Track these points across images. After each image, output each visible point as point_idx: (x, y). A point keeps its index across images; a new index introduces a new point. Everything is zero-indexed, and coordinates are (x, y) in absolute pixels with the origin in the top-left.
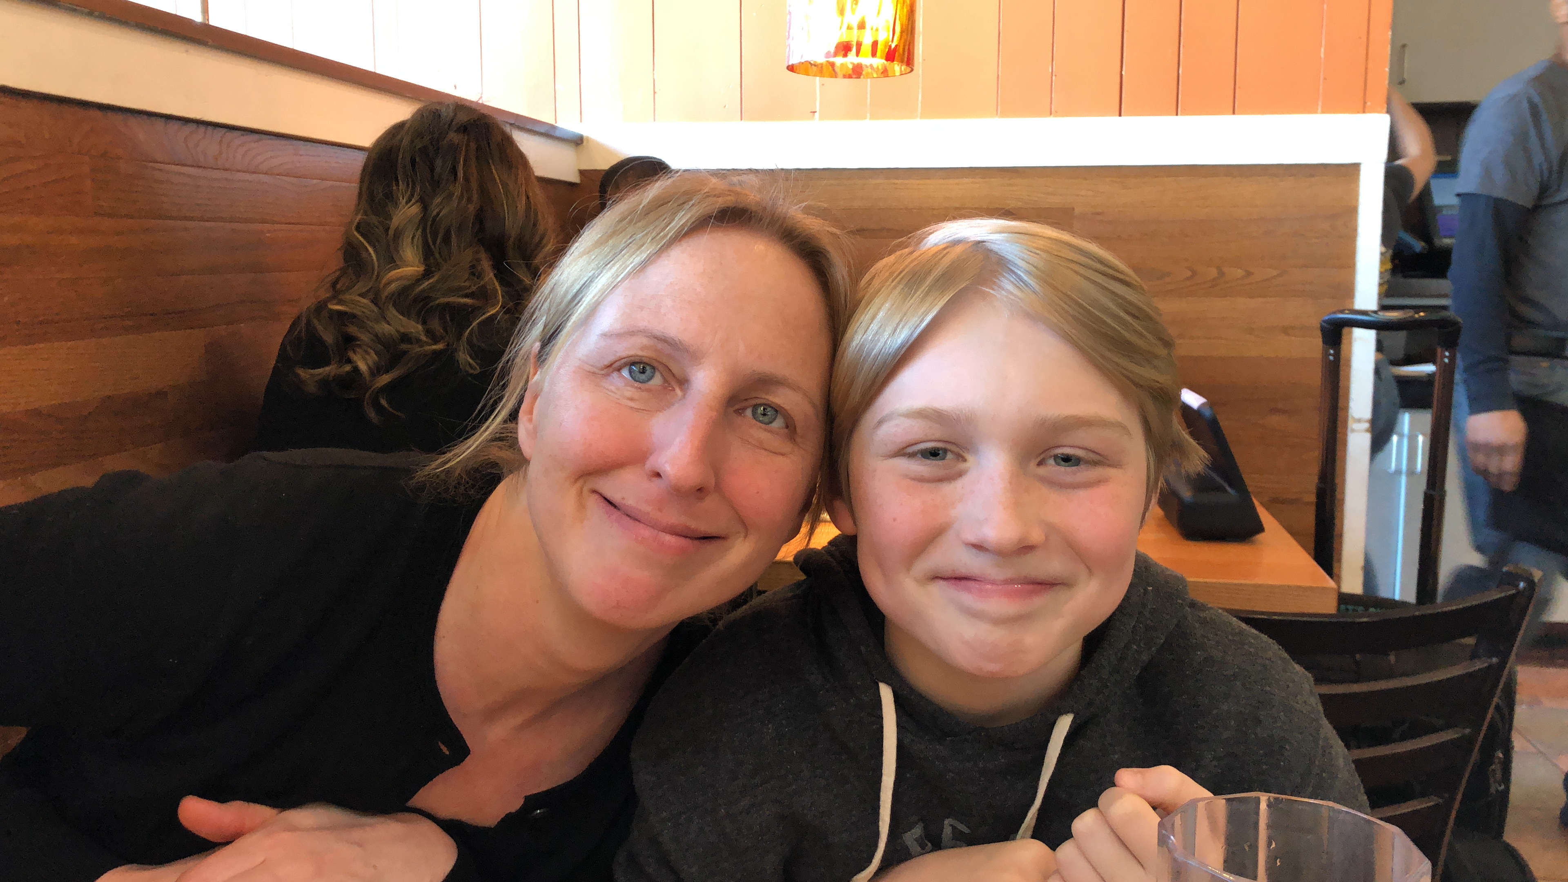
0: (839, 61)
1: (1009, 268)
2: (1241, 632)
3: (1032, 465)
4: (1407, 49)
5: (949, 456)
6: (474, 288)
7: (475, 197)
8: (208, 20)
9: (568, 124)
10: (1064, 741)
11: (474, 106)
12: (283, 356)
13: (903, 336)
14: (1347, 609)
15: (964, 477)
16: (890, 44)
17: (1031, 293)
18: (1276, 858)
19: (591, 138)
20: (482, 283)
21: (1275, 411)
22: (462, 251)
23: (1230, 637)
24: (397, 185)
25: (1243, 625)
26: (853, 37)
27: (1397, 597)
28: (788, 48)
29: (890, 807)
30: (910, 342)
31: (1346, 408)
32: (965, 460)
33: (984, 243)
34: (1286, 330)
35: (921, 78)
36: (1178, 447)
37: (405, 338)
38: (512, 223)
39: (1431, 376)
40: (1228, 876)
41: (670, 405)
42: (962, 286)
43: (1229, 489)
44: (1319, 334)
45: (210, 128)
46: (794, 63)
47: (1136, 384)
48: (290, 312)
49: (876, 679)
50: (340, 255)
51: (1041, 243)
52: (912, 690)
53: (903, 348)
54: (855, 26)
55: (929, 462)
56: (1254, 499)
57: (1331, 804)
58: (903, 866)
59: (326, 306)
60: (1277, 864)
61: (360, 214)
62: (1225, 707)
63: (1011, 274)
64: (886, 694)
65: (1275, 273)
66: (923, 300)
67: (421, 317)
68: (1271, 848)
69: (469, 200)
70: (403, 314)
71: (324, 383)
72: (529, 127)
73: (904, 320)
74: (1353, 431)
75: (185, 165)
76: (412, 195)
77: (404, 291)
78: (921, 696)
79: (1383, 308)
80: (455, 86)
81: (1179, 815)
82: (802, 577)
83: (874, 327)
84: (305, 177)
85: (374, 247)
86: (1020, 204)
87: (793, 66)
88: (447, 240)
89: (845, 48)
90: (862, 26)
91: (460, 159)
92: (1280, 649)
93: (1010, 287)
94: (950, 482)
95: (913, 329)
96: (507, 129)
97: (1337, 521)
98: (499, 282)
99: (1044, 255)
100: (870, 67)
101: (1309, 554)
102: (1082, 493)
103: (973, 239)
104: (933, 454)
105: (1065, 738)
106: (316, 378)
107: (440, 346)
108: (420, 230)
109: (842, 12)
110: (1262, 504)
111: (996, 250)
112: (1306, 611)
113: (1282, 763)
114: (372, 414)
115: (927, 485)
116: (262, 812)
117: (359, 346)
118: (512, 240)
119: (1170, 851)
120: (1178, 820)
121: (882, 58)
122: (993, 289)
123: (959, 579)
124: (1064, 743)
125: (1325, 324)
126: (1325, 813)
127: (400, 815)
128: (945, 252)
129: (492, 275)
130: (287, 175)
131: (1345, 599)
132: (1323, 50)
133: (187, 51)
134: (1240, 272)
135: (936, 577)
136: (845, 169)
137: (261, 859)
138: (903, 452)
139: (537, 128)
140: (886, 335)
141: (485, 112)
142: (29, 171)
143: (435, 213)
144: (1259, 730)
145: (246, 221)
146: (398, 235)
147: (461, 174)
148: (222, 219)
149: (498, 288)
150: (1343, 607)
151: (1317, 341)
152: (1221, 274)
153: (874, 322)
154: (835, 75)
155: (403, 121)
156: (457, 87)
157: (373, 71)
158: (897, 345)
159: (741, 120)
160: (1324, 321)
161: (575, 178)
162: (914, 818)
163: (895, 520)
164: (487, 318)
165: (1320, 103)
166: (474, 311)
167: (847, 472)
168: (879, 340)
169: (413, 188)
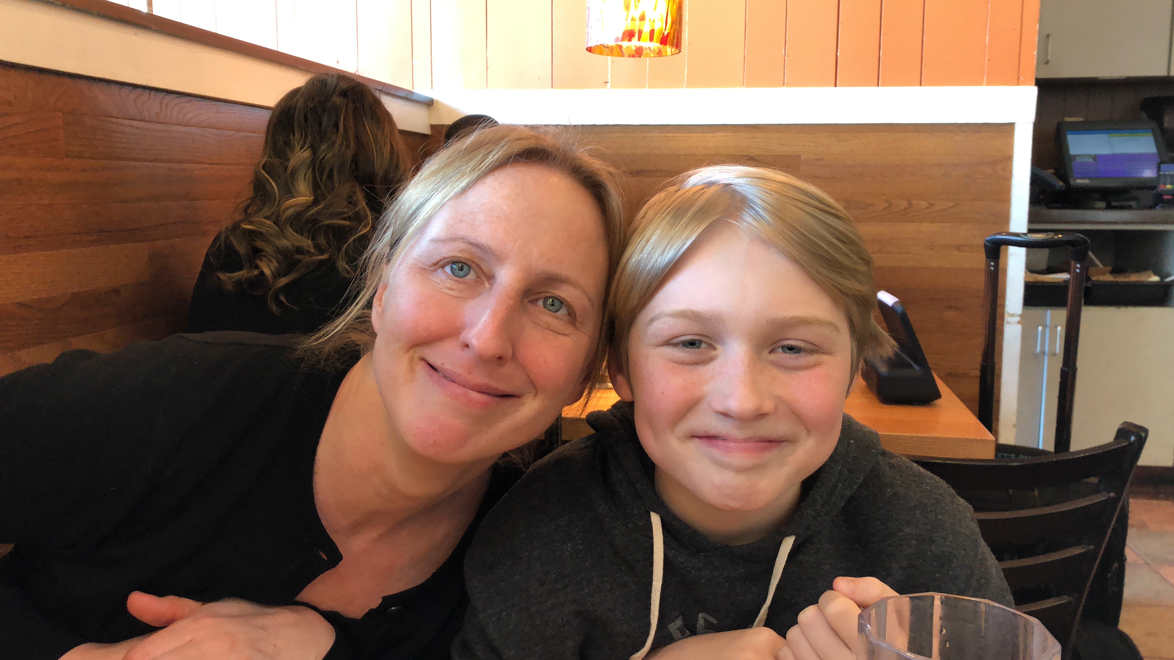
0: (625, 44)
1: (749, 205)
2: (920, 475)
3: (765, 353)
4: (1050, 37)
5: (703, 345)
6: (351, 213)
7: (352, 144)
8: (152, 11)
9: (422, 90)
10: (789, 556)
11: (352, 77)
12: (207, 264)
13: (669, 255)
14: (1003, 456)
15: (715, 361)
16: (663, 32)
17: (766, 224)
18: (946, 641)
19: (439, 101)
20: (357, 209)
21: (950, 308)
22: (342, 185)
23: (912, 479)
24: (294, 135)
25: (922, 469)
26: (635, 26)
27: (1041, 447)
28: (587, 34)
29: (658, 605)
30: (675, 260)
31: (1003, 306)
32: (715, 349)
33: (731, 186)
34: (958, 248)
35: (686, 58)
36: (875, 339)
37: (299, 250)
38: (380, 165)
39: (1066, 282)
40: (910, 655)
41: (479, 294)
42: (715, 218)
43: (915, 366)
44: (983, 250)
45: (153, 93)
46: (591, 46)
47: (842, 292)
48: (213, 231)
49: (648, 509)
50: (251, 187)
51: (774, 186)
52: (675, 517)
53: (669, 264)
54: (637, 18)
55: (688, 350)
56: (934, 374)
57: (987, 601)
58: (668, 647)
59: (240, 226)
60: (946, 646)
61: (266, 156)
62: (908, 530)
63: (751, 210)
64: (656, 520)
65: (951, 204)
66: (686, 227)
67: (311, 234)
68: (943, 633)
69: (348, 147)
70: (297, 232)
71: (238, 283)
72: (393, 92)
73: (670, 243)
74: (1008, 323)
75: (133, 119)
76: (305, 143)
77: (298, 216)
78: (681, 522)
79: (1030, 231)
80: (338, 62)
81: (874, 609)
82: (593, 431)
83: (648, 248)
84: (223, 129)
85: (276, 182)
86: (760, 153)
87: (590, 48)
88: (330, 176)
89: (629, 35)
90: (642, 18)
91: (340, 116)
92: (948, 487)
93: (749, 220)
94: (705, 365)
95: (677, 250)
96: (377, 94)
97: (995, 391)
98: (370, 209)
99: (776, 196)
100: (648, 49)
101: (975, 415)
102: (801, 373)
103: (723, 182)
104: (692, 344)
105: (789, 553)
106: (234, 280)
107: (325, 256)
108: (311, 169)
109: (627, 7)
110: (939, 376)
111: (740, 191)
112: (972, 457)
113: (951, 573)
114: (274, 308)
115: (687, 368)
116: (188, 604)
117: (265, 256)
118: (379, 178)
119: (867, 636)
120: (873, 612)
121: (657, 42)
122: (738, 222)
123: (709, 438)
124: (788, 558)
125: (987, 243)
126: (983, 608)
127: (292, 607)
128: (703, 191)
129: (364, 204)
130: (212, 128)
131: (1001, 449)
132: (987, 38)
133: (136, 34)
134: (924, 204)
135: (694, 436)
136: (629, 125)
137: (189, 639)
138: (669, 342)
139: (399, 94)
140: (657, 254)
141: (361, 81)
142: (18, 124)
143: (322, 156)
144: (933, 548)
145: (181, 162)
146: (294, 173)
147: (341, 127)
148: (162, 161)
149: (369, 214)
150: (1000, 454)
151: (982, 256)
152: (910, 205)
153: (648, 244)
154: (621, 54)
155: (299, 88)
156: (339, 61)
157: (276, 50)
158: (665, 262)
159: (552, 87)
160: (987, 241)
161: (427, 131)
162: (676, 613)
163: (663, 393)
164: (361, 236)
165: (985, 78)
166: (352, 230)
167: (627, 355)
168: (651, 258)
169: (305, 137)
